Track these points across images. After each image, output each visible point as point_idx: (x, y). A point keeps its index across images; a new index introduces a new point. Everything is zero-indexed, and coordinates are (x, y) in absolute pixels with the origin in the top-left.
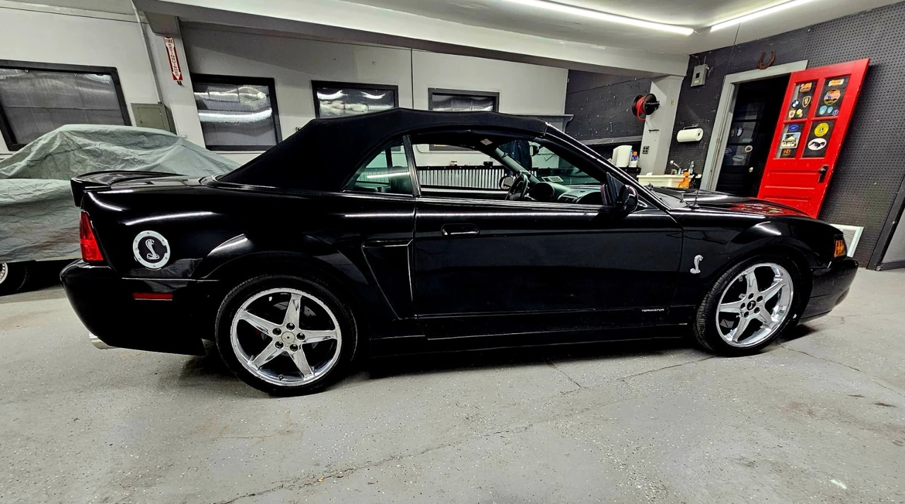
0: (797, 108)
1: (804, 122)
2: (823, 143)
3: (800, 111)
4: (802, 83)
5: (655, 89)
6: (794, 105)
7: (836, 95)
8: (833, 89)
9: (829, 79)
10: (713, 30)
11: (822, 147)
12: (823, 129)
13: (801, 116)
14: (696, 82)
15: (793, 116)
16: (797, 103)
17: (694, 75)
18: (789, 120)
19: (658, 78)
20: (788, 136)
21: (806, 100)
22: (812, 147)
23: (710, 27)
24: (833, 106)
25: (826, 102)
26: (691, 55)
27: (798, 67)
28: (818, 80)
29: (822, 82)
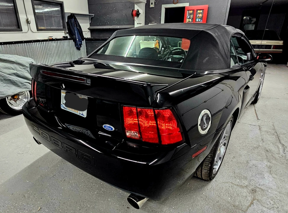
0: (189, 18)
3: (190, 20)
4: (189, 10)
5: (136, 8)
6: (188, 18)
7: (201, 15)
8: (200, 13)
9: (197, 10)
13: (191, 21)
14: (152, 6)
15: (188, 21)
16: (189, 17)
17: (151, 4)
19: (138, 3)
21: (192, 16)
24: (200, 18)
25: (198, 17)
27: (186, 5)
28: (194, 10)
29: (195, 11)
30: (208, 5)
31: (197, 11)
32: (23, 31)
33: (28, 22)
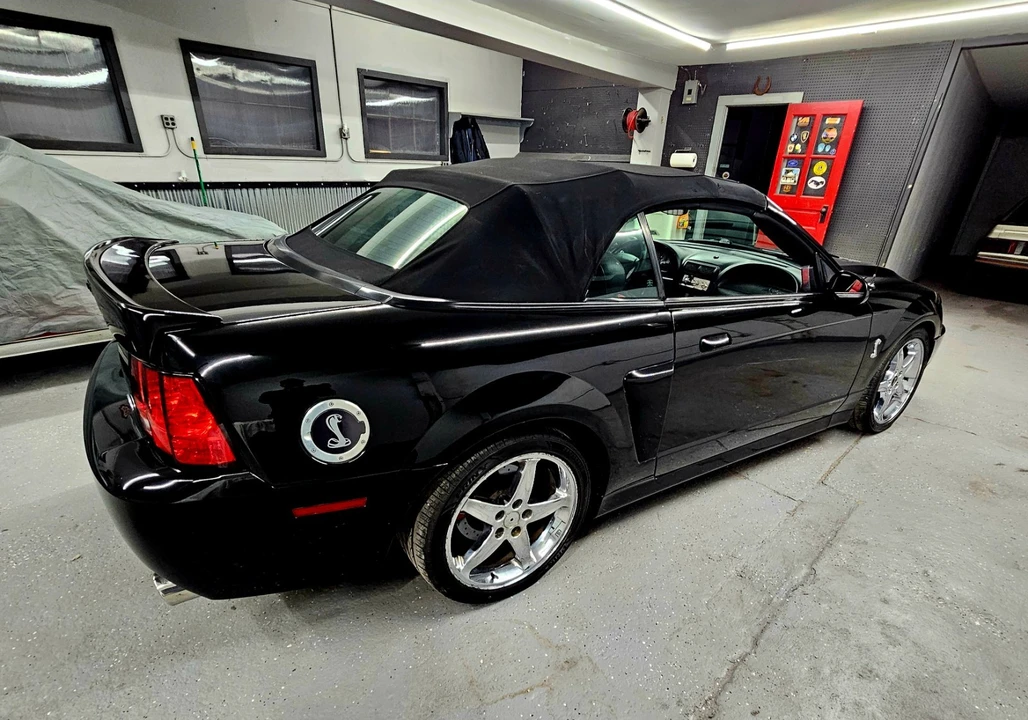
0: (795, 142)
1: (803, 158)
2: (822, 183)
3: (798, 147)
4: (799, 116)
5: (642, 102)
6: (793, 139)
7: (833, 134)
8: (830, 127)
9: (826, 116)
10: (729, 48)
11: (821, 186)
12: (821, 167)
13: (800, 151)
14: (688, 99)
15: (791, 151)
16: (796, 137)
17: (686, 92)
18: (788, 155)
19: (649, 89)
20: (788, 172)
21: (805, 135)
22: (812, 186)
23: (725, 44)
24: (831, 144)
25: (824, 140)
26: (680, 67)
27: (794, 98)
28: (815, 115)
29: (819, 118)
30: (860, 102)
31: (824, 120)
32: (328, 158)
33: (343, 135)
